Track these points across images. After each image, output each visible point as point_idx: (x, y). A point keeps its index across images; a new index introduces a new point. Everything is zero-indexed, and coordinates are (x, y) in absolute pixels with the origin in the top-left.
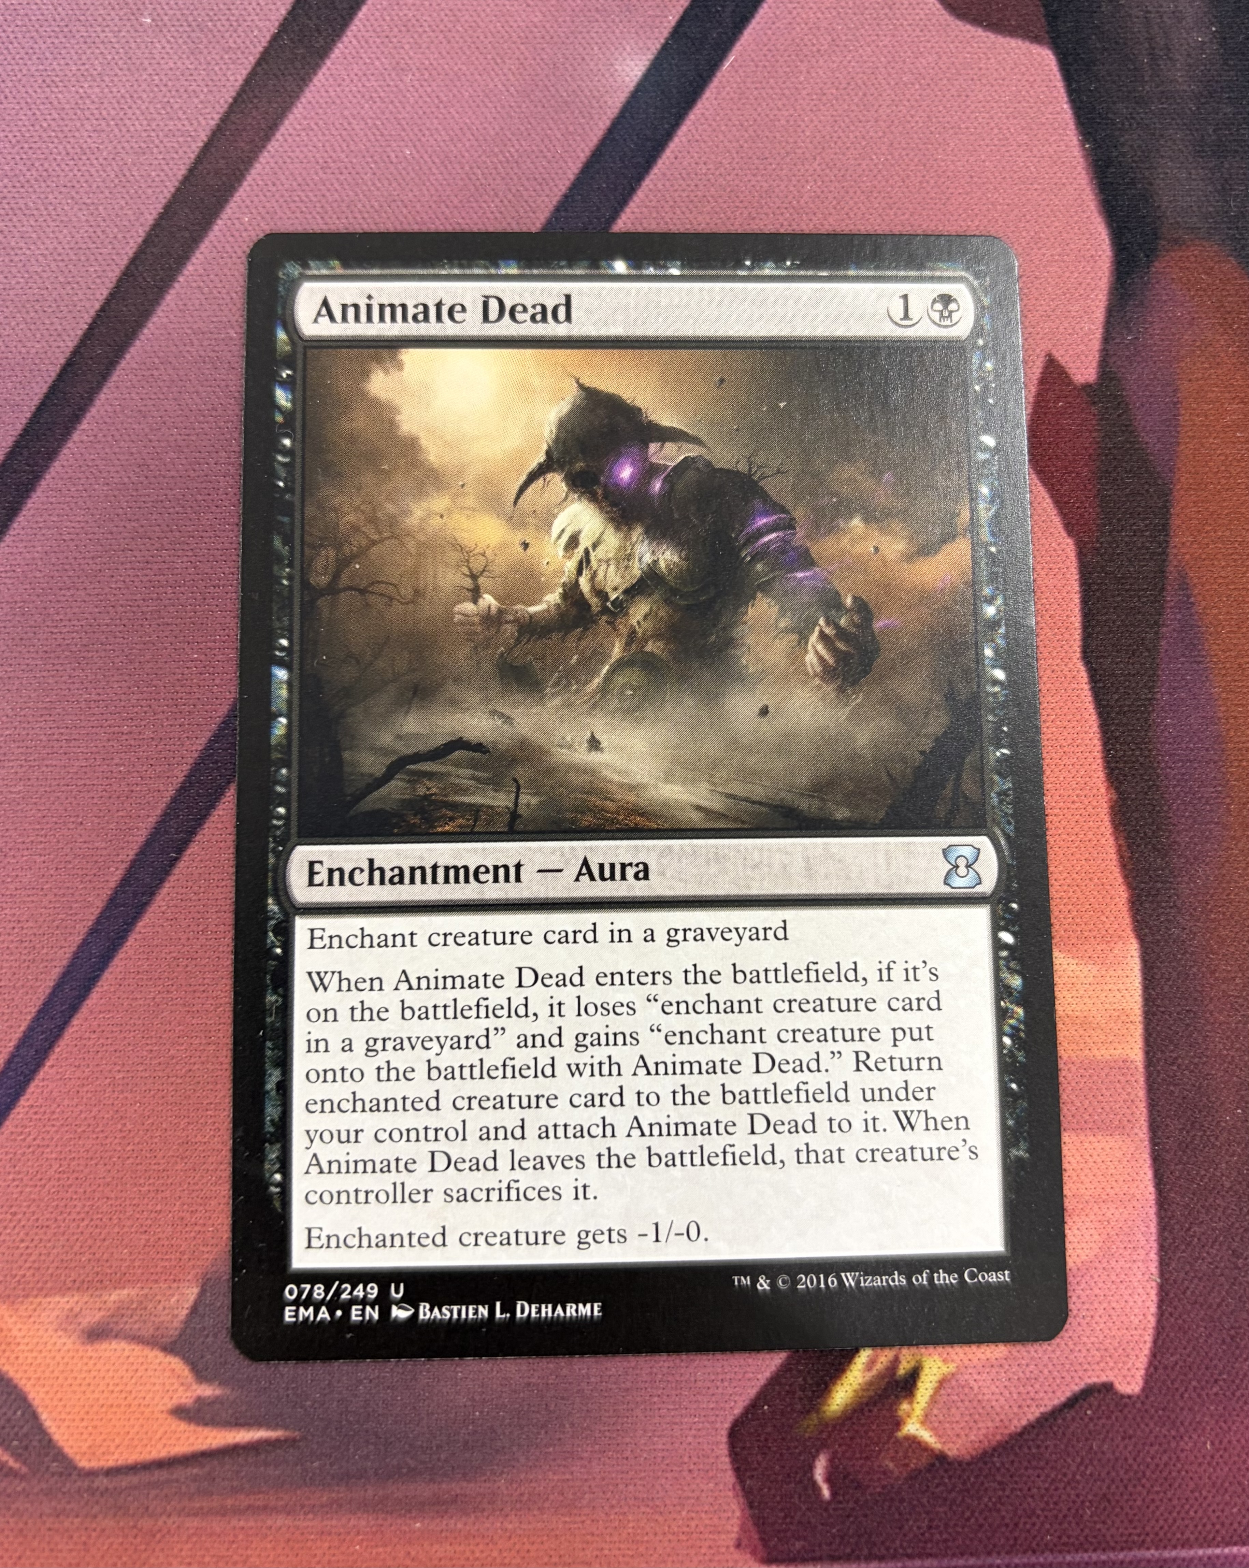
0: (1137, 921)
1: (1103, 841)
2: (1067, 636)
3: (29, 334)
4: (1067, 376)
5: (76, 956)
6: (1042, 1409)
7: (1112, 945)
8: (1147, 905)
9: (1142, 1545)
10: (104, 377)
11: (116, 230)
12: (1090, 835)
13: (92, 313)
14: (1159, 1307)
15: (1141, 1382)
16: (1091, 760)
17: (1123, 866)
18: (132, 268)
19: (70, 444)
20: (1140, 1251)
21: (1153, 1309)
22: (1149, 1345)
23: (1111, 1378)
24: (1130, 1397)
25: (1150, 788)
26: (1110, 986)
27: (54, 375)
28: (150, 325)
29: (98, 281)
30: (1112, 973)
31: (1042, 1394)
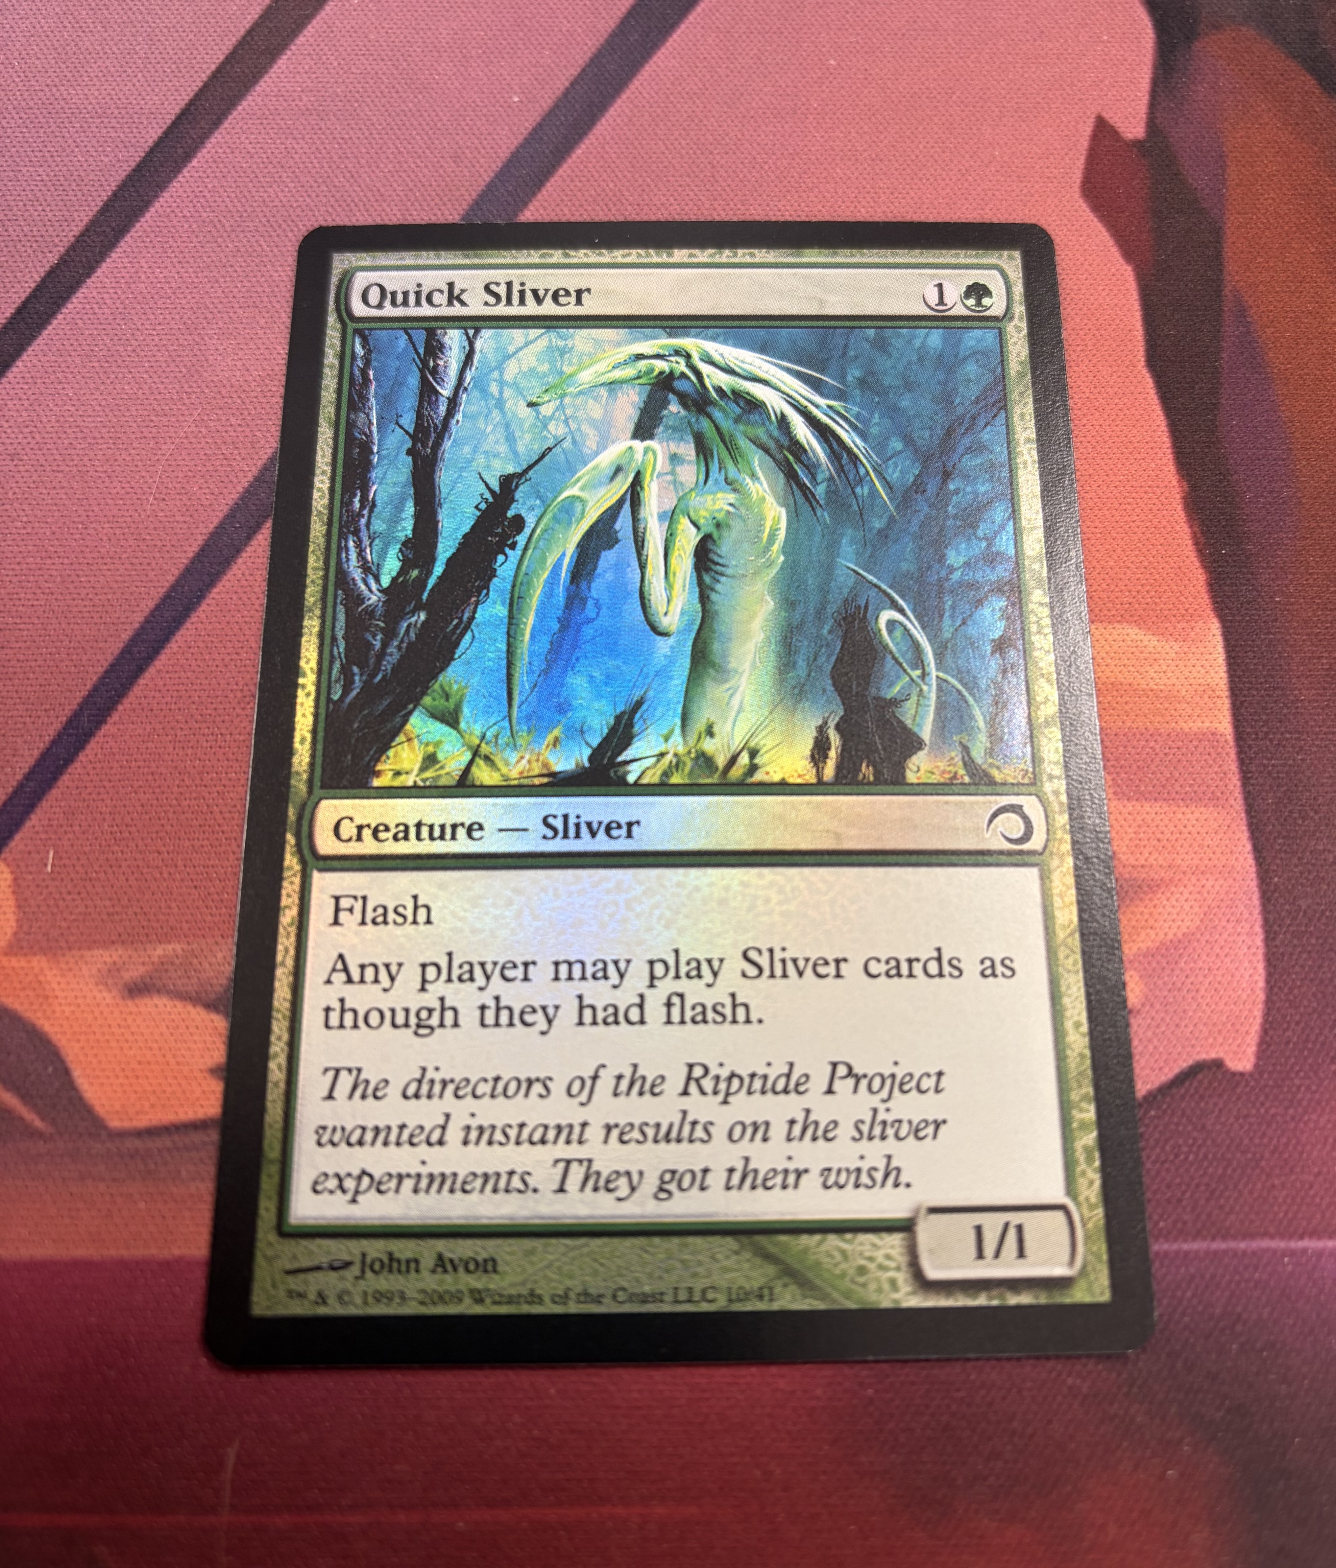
1: (1178, 528)
4: (1118, 134)
6: (1149, 1087)
8: (1226, 588)
14: (1268, 982)
15: (1253, 1059)
16: (1160, 455)
17: (1200, 551)
21: (1261, 984)
22: (1259, 1020)
23: (1222, 1055)
26: (1193, 662)
27: (169, 122)
30: (1195, 650)
31: (1147, 1071)
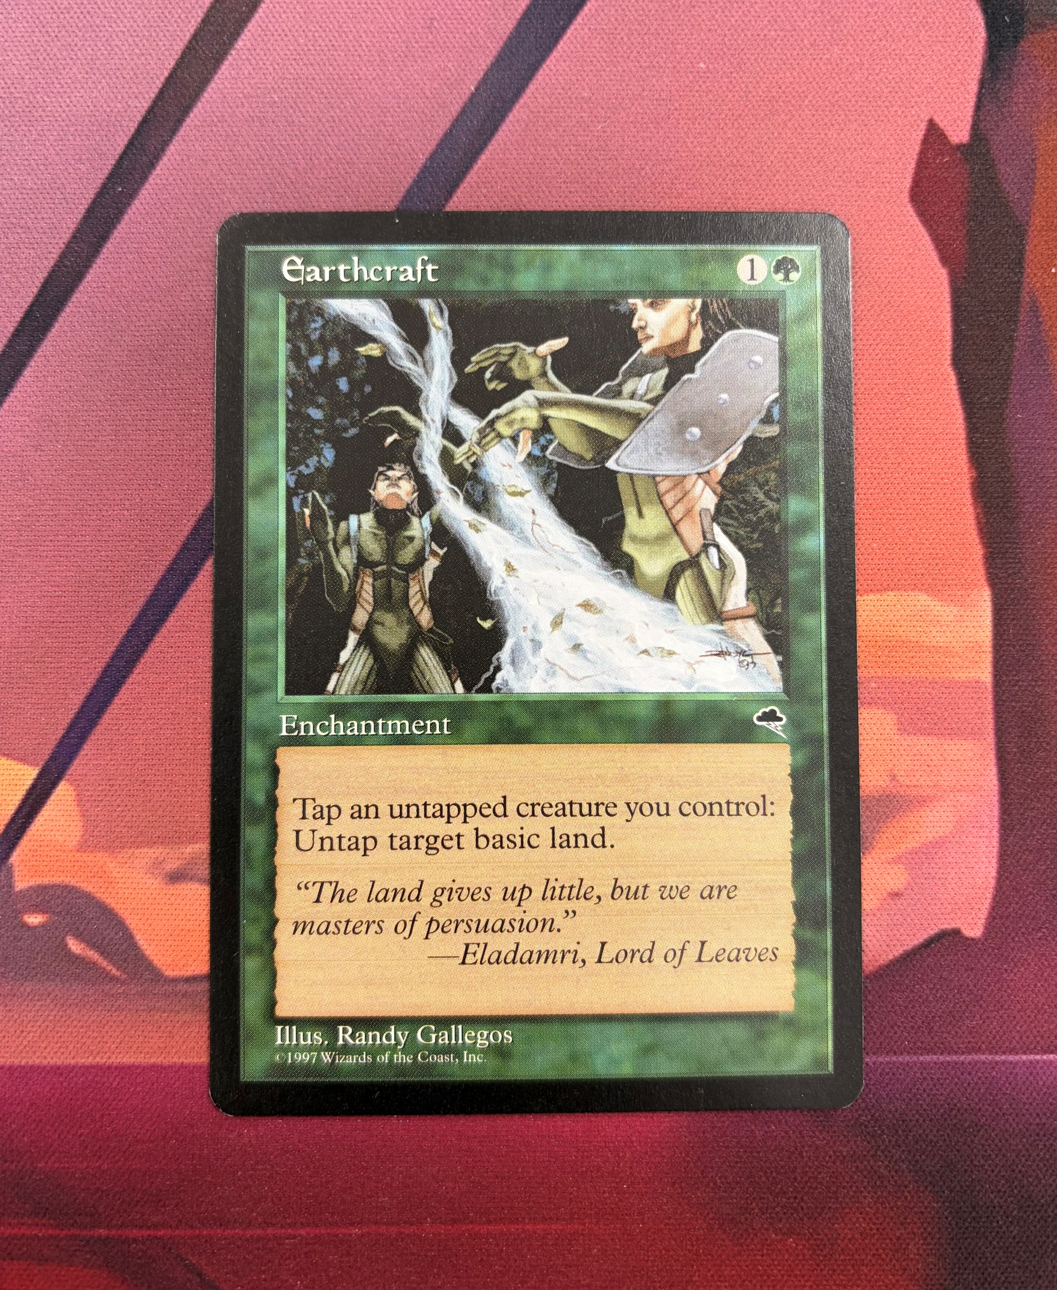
0: (990, 573)
1: (965, 510)
2: (940, 347)
3: (112, 96)
4: (946, 137)
5: (157, 589)
6: (905, 948)
7: (970, 591)
8: (998, 561)
9: (979, 1050)
10: (174, 131)
11: (180, 11)
12: (954, 506)
13: (162, 79)
14: (998, 872)
15: (982, 929)
16: (957, 445)
17: (980, 530)
18: (194, 43)
19: (147, 186)
20: (985, 829)
21: (994, 873)
22: (989, 901)
23: (959, 925)
24: (973, 939)
25: (1002, 468)
26: (967, 624)
28: (209, 90)
29: (167, 53)
30: (968, 613)
31: (905, 937)
